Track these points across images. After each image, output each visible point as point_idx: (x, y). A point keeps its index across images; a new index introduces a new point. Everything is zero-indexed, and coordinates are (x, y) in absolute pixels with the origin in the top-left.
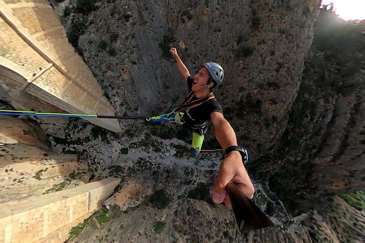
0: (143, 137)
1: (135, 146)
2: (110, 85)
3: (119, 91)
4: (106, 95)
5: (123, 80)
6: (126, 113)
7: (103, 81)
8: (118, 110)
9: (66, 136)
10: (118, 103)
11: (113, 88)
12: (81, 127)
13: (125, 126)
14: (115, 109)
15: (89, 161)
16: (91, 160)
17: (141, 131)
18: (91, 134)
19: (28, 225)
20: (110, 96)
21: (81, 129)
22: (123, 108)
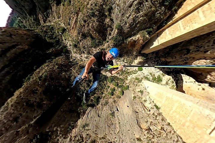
0: (129, 78)
1: (134, 72)
2: (156, 116)
3: (149, 113)
4: (158, 108)
5: (147, 122)
6: (142, 95)
7: (162, 120)
8: (148, 97)
9: (177, 76)
10: (148, 102)
11: (153, 114)
12: (169, 82)
13: (141, 85)
14: (150, 97)
15: (160, 62)
16: (159, 63)
17: (131, 81)
18: (162, 78)
19: (191, 23)
20: (155, 107)
21: (169, 80)
22: (144, 99)
